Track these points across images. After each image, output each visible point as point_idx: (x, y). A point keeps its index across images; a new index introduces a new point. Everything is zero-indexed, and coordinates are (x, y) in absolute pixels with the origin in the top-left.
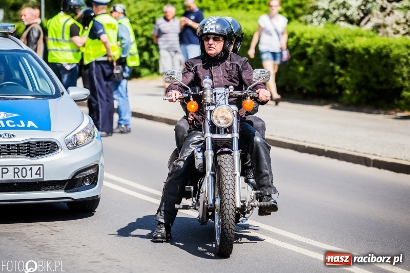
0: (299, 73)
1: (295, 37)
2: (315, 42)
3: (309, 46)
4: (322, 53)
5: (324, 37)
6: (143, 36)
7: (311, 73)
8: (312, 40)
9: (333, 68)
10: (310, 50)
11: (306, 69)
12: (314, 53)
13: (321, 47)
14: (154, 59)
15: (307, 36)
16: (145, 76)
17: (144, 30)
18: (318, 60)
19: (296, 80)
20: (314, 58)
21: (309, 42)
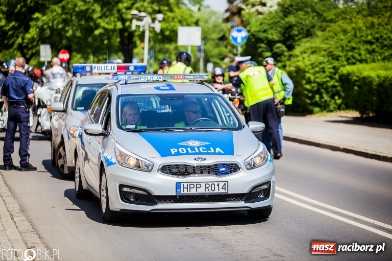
6: (315, 82)
14: (323, 100)
16: (317, 113)
17: (316, 78)
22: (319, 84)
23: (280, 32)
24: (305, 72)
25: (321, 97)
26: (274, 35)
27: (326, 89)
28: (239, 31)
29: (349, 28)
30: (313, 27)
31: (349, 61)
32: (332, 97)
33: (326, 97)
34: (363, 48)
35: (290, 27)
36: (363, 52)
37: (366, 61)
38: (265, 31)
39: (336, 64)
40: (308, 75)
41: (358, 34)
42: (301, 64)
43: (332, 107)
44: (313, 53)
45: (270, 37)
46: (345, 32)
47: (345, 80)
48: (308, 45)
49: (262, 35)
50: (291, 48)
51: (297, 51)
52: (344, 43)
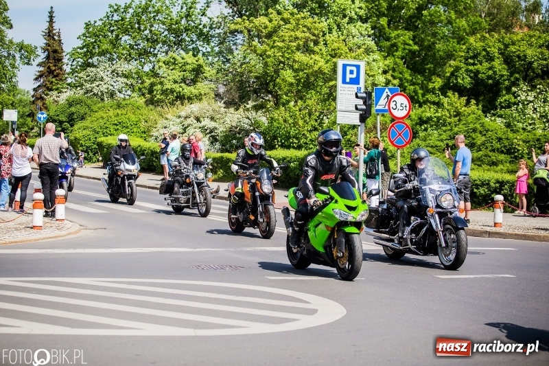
22: (87, 147)
23: (66, 116)
24: (79, 140)
25: (88, 154)
26: (63, 118)
27: (91, 150)
28: (42, 114)
29: (105, 116)
30: (86, 114)
31: (105, 135)
32: (94, 154)
33: (91, 154)
34: (112, 128)
35: (73, 114)
36: (112, 130)
37: (114, 135)
38: (58, 116)
39: (97, 136)
40: (81, 142)
41: (110, 120)
42: (77, 135)
43: (94, 161)
44: (84, 129)
45: (61, 119)
46: (102, 118)
47: (100, 145)
48: (82, 124)
49: (56, 118)
50: (72, 125)
51: (76, 127)
52: (102, 124)
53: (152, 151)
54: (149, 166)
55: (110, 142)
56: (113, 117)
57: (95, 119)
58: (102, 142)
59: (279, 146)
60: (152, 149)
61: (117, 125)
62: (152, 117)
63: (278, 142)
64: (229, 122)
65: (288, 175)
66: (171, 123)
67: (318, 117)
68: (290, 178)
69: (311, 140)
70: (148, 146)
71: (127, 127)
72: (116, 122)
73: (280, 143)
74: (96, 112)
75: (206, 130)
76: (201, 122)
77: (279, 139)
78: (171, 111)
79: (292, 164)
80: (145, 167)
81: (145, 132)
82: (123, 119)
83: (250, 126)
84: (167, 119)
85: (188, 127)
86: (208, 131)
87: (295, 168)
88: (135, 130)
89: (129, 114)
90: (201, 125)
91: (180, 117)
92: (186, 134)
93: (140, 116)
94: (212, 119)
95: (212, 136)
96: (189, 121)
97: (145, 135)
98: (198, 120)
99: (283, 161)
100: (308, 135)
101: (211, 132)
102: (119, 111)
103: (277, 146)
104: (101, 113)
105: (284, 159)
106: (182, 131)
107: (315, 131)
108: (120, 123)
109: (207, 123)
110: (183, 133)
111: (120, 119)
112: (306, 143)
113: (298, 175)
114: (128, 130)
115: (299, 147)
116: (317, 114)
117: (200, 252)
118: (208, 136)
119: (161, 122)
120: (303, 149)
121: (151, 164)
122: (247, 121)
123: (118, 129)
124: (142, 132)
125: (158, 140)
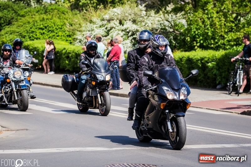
0: (67, 64)
1: (65, 50)
2: (72, 52)
3: (70, 53)
4: (74, 56)
5: (75, 50)
7: (71, 64)
8: (71, 51)
9: (77, 61)
10: (70, 55)
11: (69, 62)
12: (72, 56)
13: (73, 54)
15: (70, 49)
18: (73, 58)
19: (66, 67)
20: (71, 58)
21: (70, 52)
53: (76, 54)
54: (74, 68)
55: (36, 46)
56: (39, 21)
57: (22, 24)
58: (28, 46)
59: (198, 47)
60: (76, 51)
61: (43, 29)
62: (76, 21)
63: (197, 43)
64: (150, 25)
65: (206, 75)
66: (95, 26)
67: (236, 18)
68: (208, 78)
69: (229, 41)
70: (72, 50)
71: (53, 31)
72: (42, 26)
73: (198, 44)
74: (23, 16)
75: (128, 32)
76: (123, 25)
77: (198, 40)
78: (94, 15)
79: (210, 64)
80: (71, 70)
81: (69, 36)
82: (49, 23)
83: (170, 28)
84: (91, 22)
85: (111, 29)
86: (130, 34)
87: (212, 68)
88: (60, 34)
89: (54, 18)
90: (123, 28)
91: (103, 20)
92: (108, 37)
93: (65, 21)
94: (134, 22)
95: (134, 39)
96: (112, 24)
97: (70, 39)
98: (121, 23)
99: (201, 61)
100: (226, 36)
101: (133, 34)
102: (45, 17)
103: (196, 47)
104: (27, 18)
105: (202, 59)
106: (106, 34)
107: (231, 31)
108: (46, 27)
109: (129, 25)
110: (106, 36)
111: (46, 24)
112: (224, 44)
113: (215, 75)
114: (54, 34)
115: (217, 48)
116: (234, 15)
117: (116, 151)
118: (131, 38)
119: (86, 26)
120: (221, 50)
121: (75, 66)
122: (167, 23)
123: (44, 33)
124: (68, 36)
125: (83, 43)
